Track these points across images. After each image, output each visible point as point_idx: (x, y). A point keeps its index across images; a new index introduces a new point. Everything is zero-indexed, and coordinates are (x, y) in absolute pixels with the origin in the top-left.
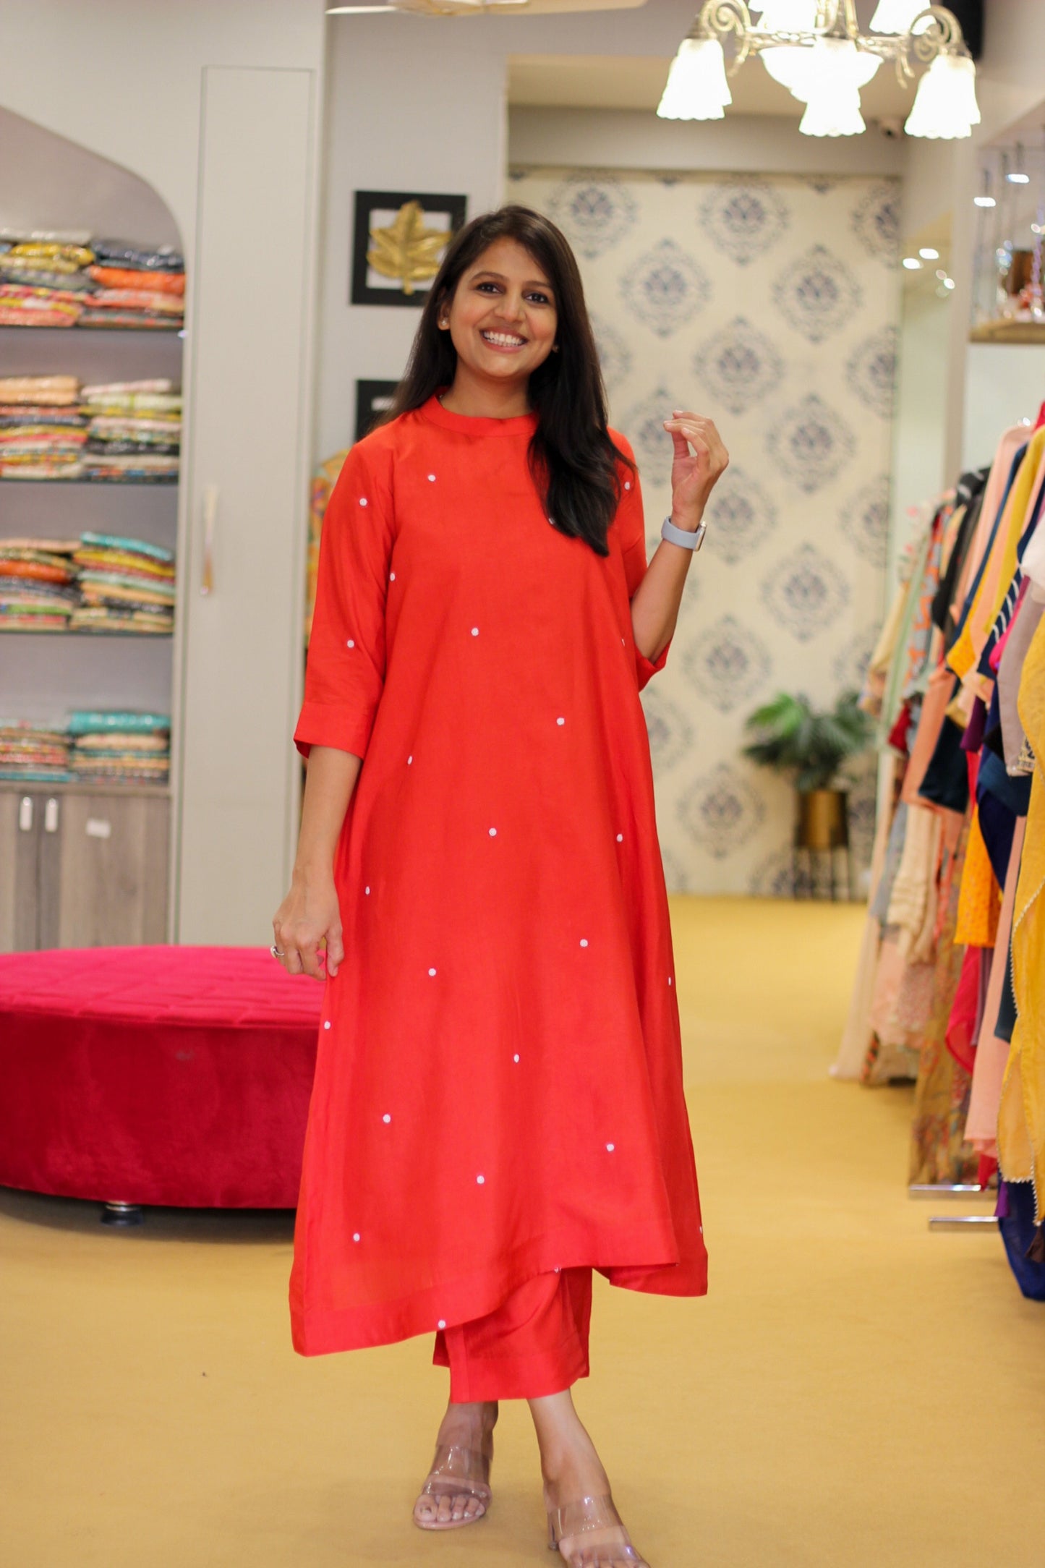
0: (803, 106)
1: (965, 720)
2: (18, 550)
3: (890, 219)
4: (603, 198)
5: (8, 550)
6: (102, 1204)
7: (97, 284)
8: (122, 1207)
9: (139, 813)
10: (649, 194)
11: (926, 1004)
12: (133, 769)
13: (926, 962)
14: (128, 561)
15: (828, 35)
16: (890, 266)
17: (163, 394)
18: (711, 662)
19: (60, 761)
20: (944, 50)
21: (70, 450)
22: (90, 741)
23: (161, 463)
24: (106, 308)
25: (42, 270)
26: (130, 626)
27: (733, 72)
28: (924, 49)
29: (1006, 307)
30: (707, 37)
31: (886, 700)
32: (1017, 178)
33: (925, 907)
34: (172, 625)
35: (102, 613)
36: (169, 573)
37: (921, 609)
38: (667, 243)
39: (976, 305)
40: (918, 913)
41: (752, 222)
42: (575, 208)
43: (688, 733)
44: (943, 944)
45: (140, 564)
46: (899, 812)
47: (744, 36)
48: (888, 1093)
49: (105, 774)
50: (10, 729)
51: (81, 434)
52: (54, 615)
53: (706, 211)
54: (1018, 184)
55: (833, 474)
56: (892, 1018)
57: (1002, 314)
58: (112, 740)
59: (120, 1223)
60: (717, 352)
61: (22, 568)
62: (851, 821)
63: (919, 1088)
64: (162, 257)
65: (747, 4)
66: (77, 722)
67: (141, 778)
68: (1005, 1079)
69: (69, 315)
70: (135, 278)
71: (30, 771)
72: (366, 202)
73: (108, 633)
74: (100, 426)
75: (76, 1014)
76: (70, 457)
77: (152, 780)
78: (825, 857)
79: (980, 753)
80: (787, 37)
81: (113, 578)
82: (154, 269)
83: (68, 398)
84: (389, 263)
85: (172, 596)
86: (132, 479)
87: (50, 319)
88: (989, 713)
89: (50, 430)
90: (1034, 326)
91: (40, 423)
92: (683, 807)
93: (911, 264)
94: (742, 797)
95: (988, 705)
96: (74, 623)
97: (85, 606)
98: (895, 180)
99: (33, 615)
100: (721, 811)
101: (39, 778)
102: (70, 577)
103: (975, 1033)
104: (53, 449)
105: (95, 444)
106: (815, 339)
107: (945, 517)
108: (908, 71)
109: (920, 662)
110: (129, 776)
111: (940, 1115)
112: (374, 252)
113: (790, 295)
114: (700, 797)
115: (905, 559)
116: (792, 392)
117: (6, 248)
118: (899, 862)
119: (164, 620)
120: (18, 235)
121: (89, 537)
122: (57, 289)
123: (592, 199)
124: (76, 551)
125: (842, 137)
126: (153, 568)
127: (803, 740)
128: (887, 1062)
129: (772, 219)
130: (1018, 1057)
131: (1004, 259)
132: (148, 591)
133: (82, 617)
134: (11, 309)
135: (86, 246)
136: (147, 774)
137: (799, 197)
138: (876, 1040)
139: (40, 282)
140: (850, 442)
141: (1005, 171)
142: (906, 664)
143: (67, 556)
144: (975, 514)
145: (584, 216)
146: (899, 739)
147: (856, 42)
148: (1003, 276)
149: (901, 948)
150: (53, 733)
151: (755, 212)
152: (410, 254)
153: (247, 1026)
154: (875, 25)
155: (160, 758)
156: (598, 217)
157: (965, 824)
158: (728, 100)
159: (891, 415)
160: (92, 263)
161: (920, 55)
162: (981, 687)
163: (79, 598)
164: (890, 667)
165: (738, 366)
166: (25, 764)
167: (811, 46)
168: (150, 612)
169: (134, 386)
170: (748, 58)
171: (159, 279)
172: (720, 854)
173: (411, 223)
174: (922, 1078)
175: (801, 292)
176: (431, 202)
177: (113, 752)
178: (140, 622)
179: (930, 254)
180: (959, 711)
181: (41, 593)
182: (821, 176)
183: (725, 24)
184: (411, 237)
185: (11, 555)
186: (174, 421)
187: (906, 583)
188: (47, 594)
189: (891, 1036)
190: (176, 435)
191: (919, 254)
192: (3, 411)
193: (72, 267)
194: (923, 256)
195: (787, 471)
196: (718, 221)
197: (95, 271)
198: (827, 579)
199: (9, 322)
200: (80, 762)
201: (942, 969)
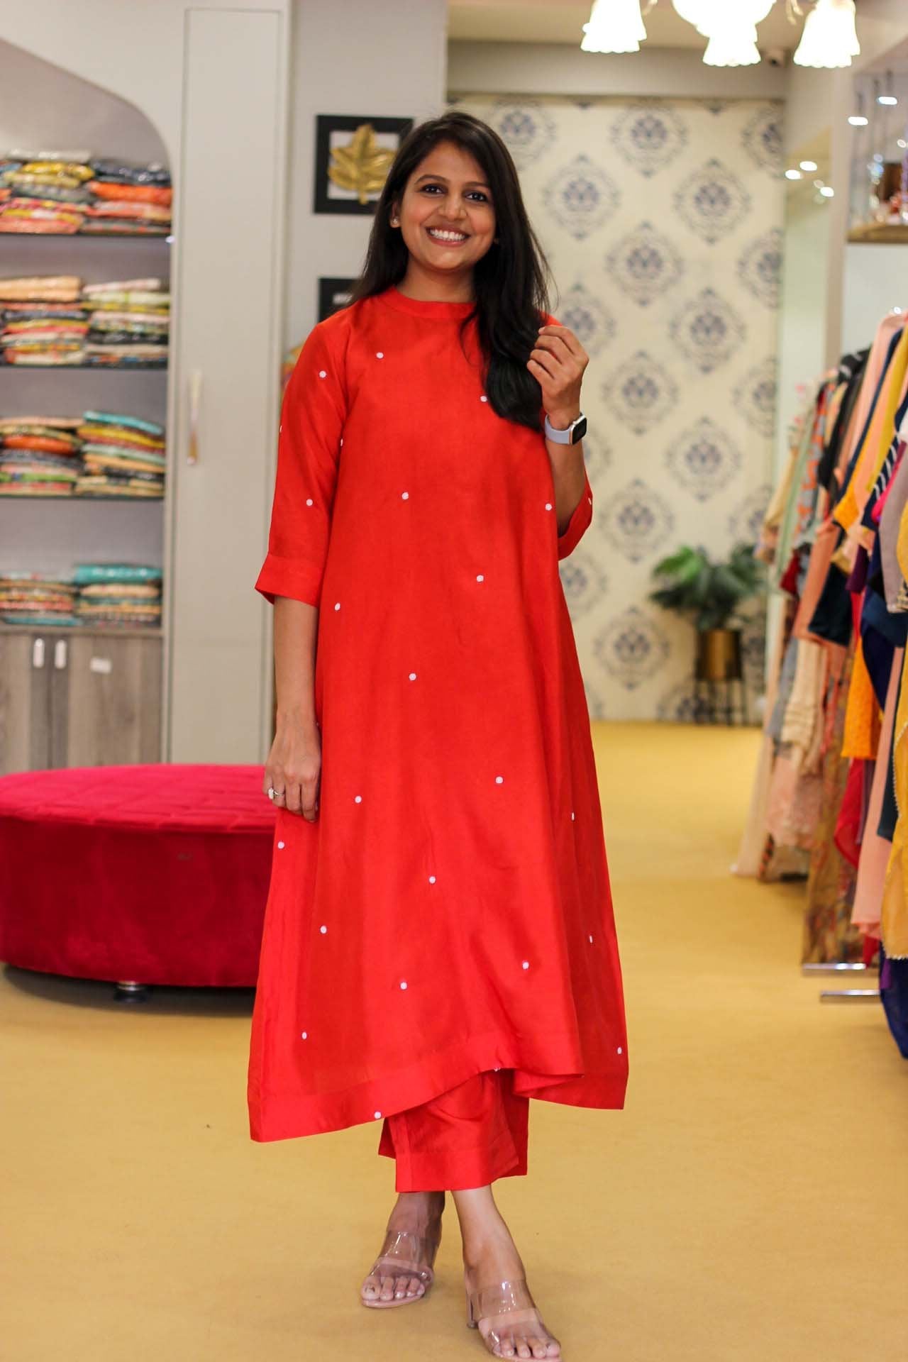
0: (707, 40)
1: (849, 566)
2: (30, 426)
3: (774, 135)
4: (526, 120)
5: (21, 426)
6: (114, 985)
7: (96, 197)
8: (131, 987)
9: (136, 652)
10: (566, 116)
11: (814, 811)
12: (130, 614)
13: (814, 775)
14: (125, 435)
16: (775, 177)
17: (153, 291)
18: (622, 519)
19: (67, 608)
21: (74, 340)
22: (93, 590)
23: (153, 351)
24: (104, 217)
25: (48, 185)
26: (126, 491)
27: (647, 11)
29: (879, 212)
31: (779, 550)
32: (886, 100)
33: (814, 727)
34: (163, 490)
35: (102, 480)
36: (160, 445)
37: (808, 471)
38: (582, 158)
39: (852, 211)
40: (808, 732)
41: (655, 140)
42: (503, 129)
43: (603, 581)
44: (830, 758)
45: (135, 438)
46: (791, 646)
48: (780, 887)
49: (105, 619)
50: (24, 581)
51: (83, 326)
52: (61, 482)
53: (615, 130)
54: (889, 106)
55: (726, 356)
56: (785, 823)
57: (874, 218)
58: (112, 590)
59: (130, 1000)
60: (626, 252)
61: (33, 442)
62: (744, 655)
63: (810, 883)
64: (152, 173)
66: (81, 574)
67: (137, 621)
68: (888, 871)
69: (72, 224)
70: (129, 192)
71: (42, 617)
72: (327, 125)
73: (108, 497)
74: (100, 319)
75: (92, 822)
76: (74, 346)
77: (147, 623)
78: (722, 687)
79: (863, 594)
81: (112, 450)
82: (145, 184)
83: (72, 295)
84: (346, 177)
85: (163, 465)
86: (127, 364)
87: (56, 227)
88: (871, 560)
89: (57, 322)
90: (902, 228)
91: (48, 317)
92: (599, 644)
93: (792, 175)
94: (650, 636)
95: (870, 553)
96: (79, 489)
97: (88, 474)
98: (779, 102)
99: (43, 482)
100: (632, 647)
101: (50, 622)
102: (74, 449)
103: (860, 833)
104: (56, 341)
105: (96, 335)
106: (711, 240)
107: (828, 393)
108: (797, 10)
109: (808, 518)
110: (127, 620)
111: (828, 903)
112: (334, 168)
113: (689, 203)
114: (614, 636)
115: (793, 429)
116: (690, 287)
117: (17, 166)
118: (790, 689)
119: (156, 486)
120: (28, 155)
121: (91, 415)
122: (62, 201)
123: (517, 121)
124: (80, 427)
126: (146, 442)
127: (703, 585)
128: (780, 861)
129: (673, 137)
130: (900, 852)
131: (876, 172)
132: (142, 461)
133: (85, 484)
134: (22, 219)
135: (86, 164)
136: (142, 618)
137: (696, 118)
138: (771, 841)
139: (45, 196)
140: (742, 329)
141: (877, 94)
142: (795, 519)
143: (72, 431)
144: (854, 391)
145: (510, 135)
146: (790, 583)
148: (876, 185)
149: (793, 764)
150: (62, 584)
151: (658, 131)
152: (366, 169)
153: (237, 831)
155: (153, 605)
157: (849, 655)
158: (643, 35)
159: (776, 306)
160: (92, 179)
162: (864, 537)
163: (82, 468)
164: (781, 522)
165: (644, 264)
166: (37, 611)
168: (143, 479)
169: (129, 285)
171: (149, 192)
172: (631, 686)
173: (366, 142)
174: (813, 873)
175: (698, 200)
176: (382, 125)
177: (113, 600)
178: (136, 488)
179: (809, 166)
180: (844, 558)
181: (50, 463)
182: (716, 100)
184: (366, 155)
185: (25, 430)
186: (163, 315)
187: (795, 450)
188: (55, 464)
189: (784, 838)
190: (165, 327)
191: (799, 167)
192: (16, 307)
193: (74, 183)
194: (803, 168)
195: (687, 355)
196: (626, 139)
197: (94, 186)
198: (722, 448)
199: (21, 230)
200: (85, 608)
201: (829, 781)
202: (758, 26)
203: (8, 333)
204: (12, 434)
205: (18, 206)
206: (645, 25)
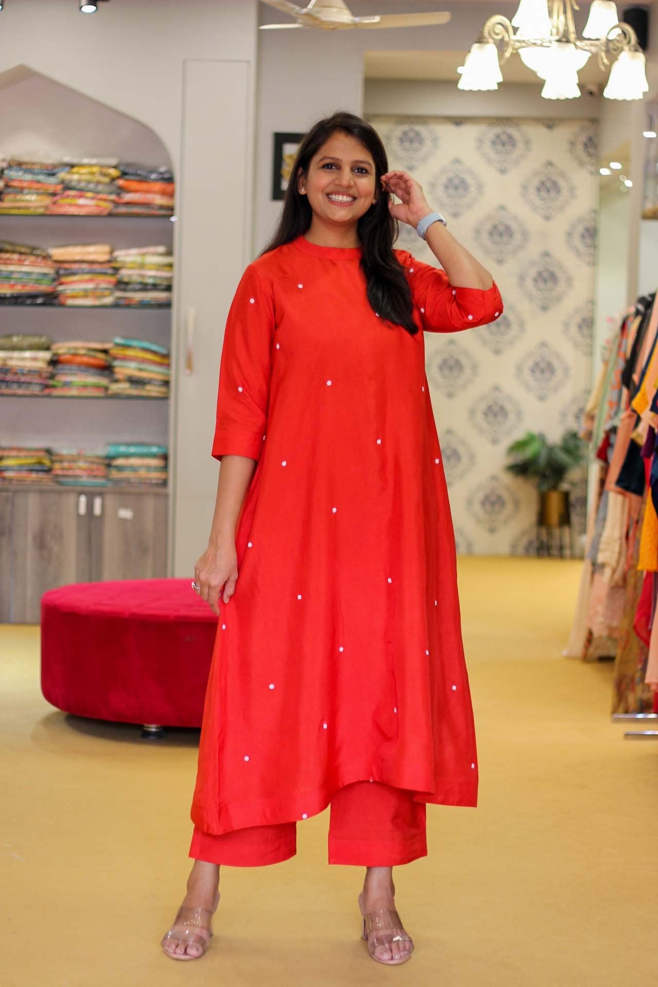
0: (543, 81)
1: (642, 441)
2: (76, 348)
3: (592, 144)
4: (418, 134)
5: (70, 348)
6: (140, 727)
7: (122, 190)
8: (153, 728)
9: (149, 504)
10: (446, 131)
11: (620, 611)
12: (145, 478)
13: (620, 586)
14: (142, 354)
15: (559, 41)
16: (592, 173)
17: (161, 254)
18: (486, 414)
19: (102, 474)
20: (626, 48)
21: (107, 289)
22: (120, 462)
23: (162, 296)
24: (128, 204)
25: (89, 182)
26: (143, 393)
27: (503, 62)
28: (615, 48)
30: (487, 42)
31: (595, 432)
33: (620, 553)
34: (168, 392)
35: (127, 385)
36: (166, 361)
37: (615, 377)
38: (457, 161)
39: (645, 197)
40: (615, 556)
41: (508, 148)
42: (401, 140)
43: (472, 458)
44: (632, 573)
45: (149, 356)
46: (604, 497)
47: (509, 41)
48: (597, 665)
49: (128, 481)
50: (72, 456)
51: (113, 279)
52: (97, 387)
53: (480, 141)
55: (558, 299)
56: (600, 619)
58: (134, 461)
59: (152, 738)
60: (488, 226)
61: (79, 359)
62: (572, 509)
63: (617, 661)
64: (161, 173)
65: (511, 22)
66: (111, 450)
67: (150, 483)
69: (105, 208)
70: (144, 186)
71: (85, 480)
72: (281, 139)
73: (130, 397)
74: (125, 274)
76: (107, 292)
77: (157, 485)
78: (556, 531)
79: (652, 458)
80: (534, 42)
81: (133, 365)
82: (156, 180)
83: (105, 257)
85: (168, 375)
86: (144, 305)
87: (94, 210)
88: (656, 435)
89: (95, 276)
91: (88, 273)
92: (470, 502)
93: (605, 172)
94: (506, 496)
95: (656, 430)
96: (110, 392)
97: (117, 381)
98: (595, 121)
99: (85, 387)
100: (493, 504)
101: (90, 484)
102: (107, 364)
103: (651, 622)
104: (96, 289)
105: (122, 285)
106: (547, 218)
107: (629, 323)
108: (606, 61)
109: (614, 409)
110: (143, 482)
111: (630, 673)
112: (285, 168)
113: (532, 193)
114: (480, 496)
115: (605, 348)
116: (533, 250)
117: (67, 169)
118: (603, 527)
119: (163, 389)
120: (75, 161)
121: (119, 340)
122: (98, 193)
123: (411, 135)
124: (111, 349)
125: (567, 99)
126: (156, 359)
127: (543, 461)
128: (597, 647)
129: (520, 146)
132: (153, 372)
133: (115, 388)
134: (71, 205)
135: (115, 167)
136: (154, 481)
137: (537, 132)
138: (590, 634)
139: (86, 189)
140: (569, 280)
142: (606, 410)
143: (105, 351)
144: (647, 320)
145: (406, 145)
146: (603, 454)
147: (575, 44)
149: (605, 578)
150: (98, 457)
151: (511, 141)
154: (586, 34)
155: (161, 472)
156: (415, 145)
157: (643, 502)
158: (501, 80)
159: (593, 264)
160: (118, 178)
161: (612, 50)
162: (652, 419)
163: (112, 377)
164: (597, 412)
165: (501, 235)
166: (80, 476)
167: (549, 47)
168: (154, 385)
169: (144, 250)
170: (512, 54)
171: (158, 186)
172: (492, 531)
174: (618, 655)
175: (538, 190)
177: (133, 469)
178: (149, 391)
179: (616, 166)
180: (640, 436)
181: (90, 374)
182: (551, 119)
183: (497, 34)
185: (73, 351)
186: (169, 271)
187: (606, 362)
188: (94, 374)
189: (599, 631)
190: (170, 279)
191: (609, 166)
192: (66, 266)
193: (106, 180)
194: (612, 167)
195: (531, 298)
196: (487, 147)
197: (121, 182)
198: (556, 363)
199: (70, 213)
200: (115, 474)
201: (630, 588)
202: (579, 72)
203: (61, 284)
204: (65, 354)
205: (68, 196)
206: (501, 72)
